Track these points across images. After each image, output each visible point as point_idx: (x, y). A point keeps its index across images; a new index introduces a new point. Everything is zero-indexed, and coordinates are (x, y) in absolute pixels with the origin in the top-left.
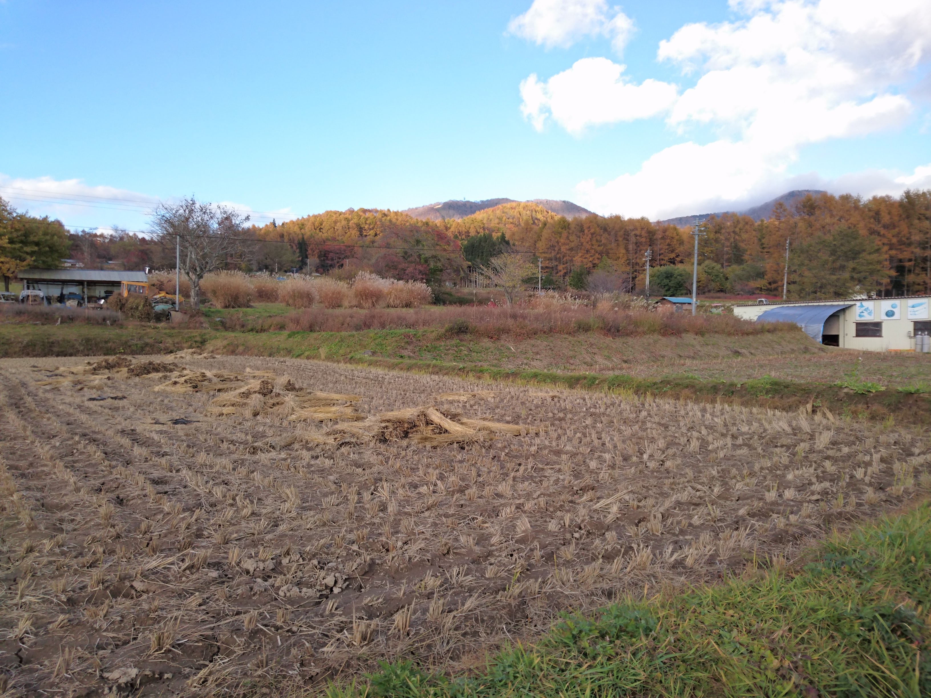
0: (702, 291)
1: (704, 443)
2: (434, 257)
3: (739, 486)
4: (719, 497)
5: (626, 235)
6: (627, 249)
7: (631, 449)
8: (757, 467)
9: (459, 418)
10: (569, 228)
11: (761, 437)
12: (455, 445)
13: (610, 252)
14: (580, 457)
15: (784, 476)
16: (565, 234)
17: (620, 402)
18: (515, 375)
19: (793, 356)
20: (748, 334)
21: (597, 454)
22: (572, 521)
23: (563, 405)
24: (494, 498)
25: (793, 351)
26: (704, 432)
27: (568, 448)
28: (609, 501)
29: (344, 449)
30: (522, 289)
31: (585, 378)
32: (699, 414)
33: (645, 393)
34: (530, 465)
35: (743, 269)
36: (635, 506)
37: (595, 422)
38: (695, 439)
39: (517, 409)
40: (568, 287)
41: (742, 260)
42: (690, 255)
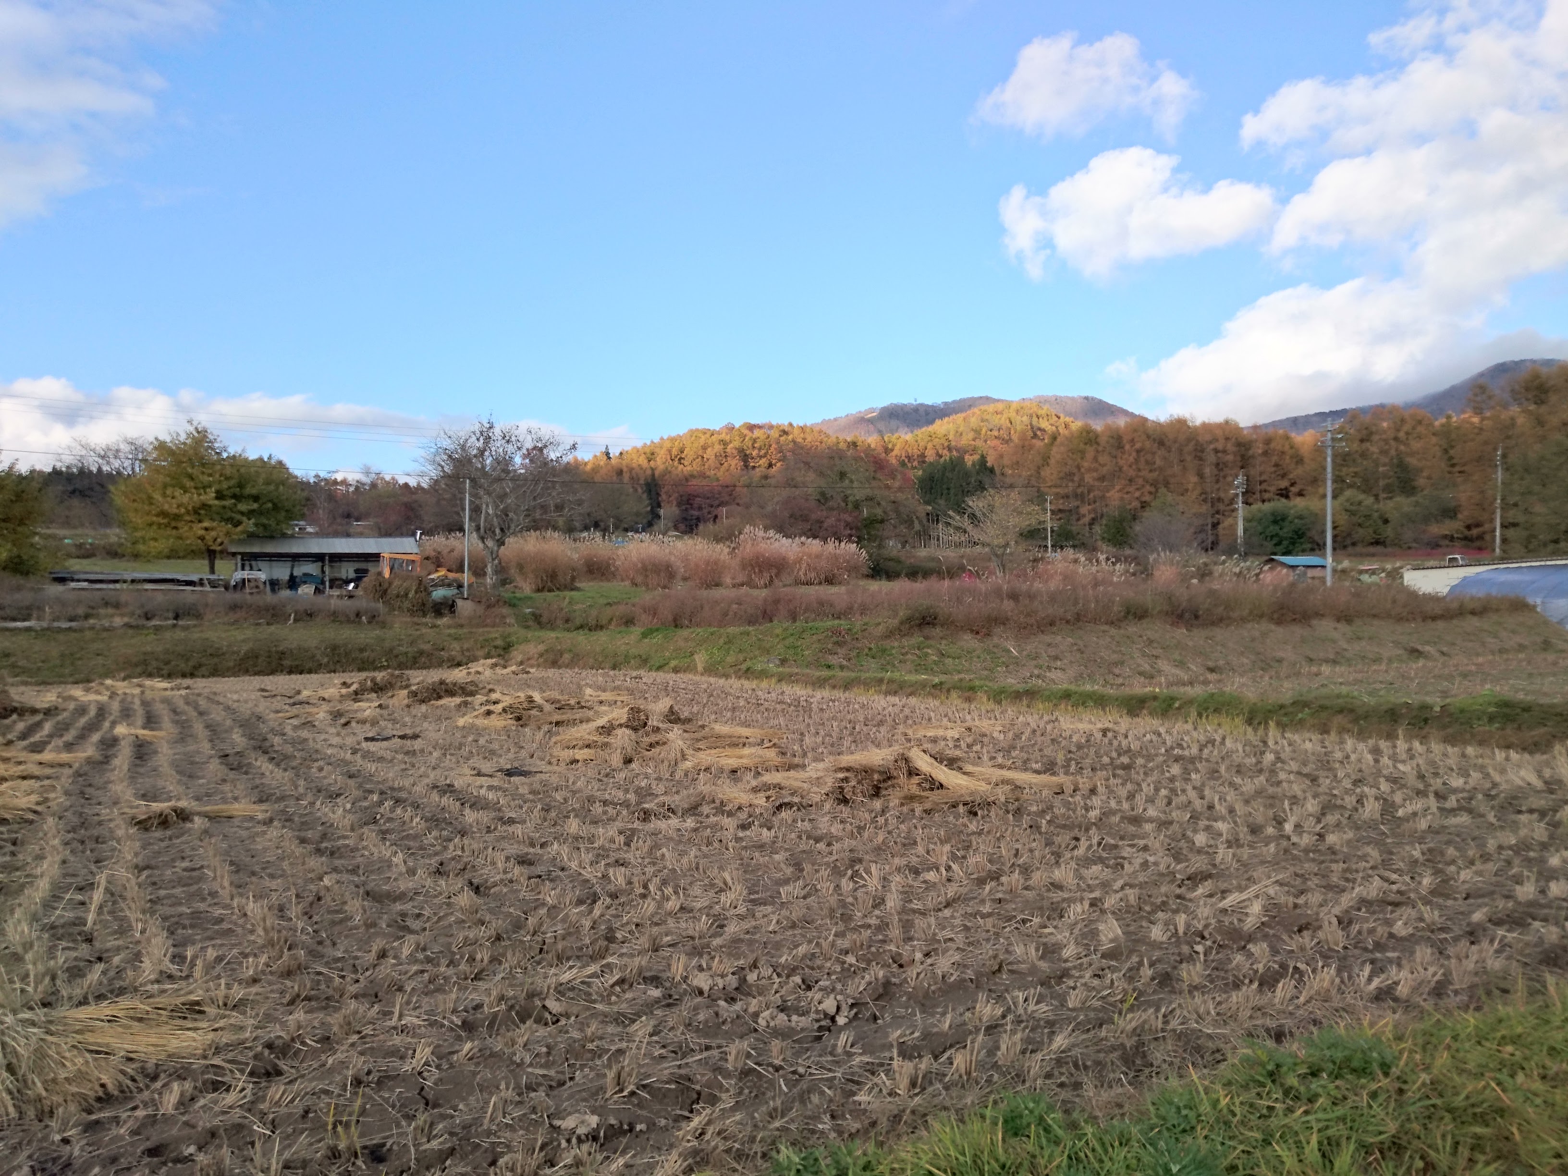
0: (1342, 544)
1: (1388, 807)
2: (870, 499)
3: (1465, 875)
4: (1432, 892)
5: (1199, 451)
6: (1201, 475)
7: (1260, 813)
8: (1491, 845)
9: (960, 764)
10: (1097, 443)
11: (1488, 796)
12: (961, 809)
13: (1172, 480)
14: (1175, 827)
15: (1542, 861)
16: (1090, 452)
17: (1224, 738)
18: (1031, 694)
19: (1521, 656)
20: (1434, 618)
21: (1203, 823)
22: (1188, 926)
23: (1124, 743)
24: (1049, 890)
25: (1521, 648)
26: (1384, 786)
27: (1152, 812)
28: (1244, 896)
29: (784, 814)
30: (1020, 549)
31: (1155, 698)
32: (1369, 757)
33: (1266, 723)
34: (1095, 841)
35: (1417, 504)
36: (1291, 905)
37: (1186, 772)
38: (1372, 800)
39: (1047, 752)
40: (1099, 543)
41: (1414, 488)
42: (1316, 480)
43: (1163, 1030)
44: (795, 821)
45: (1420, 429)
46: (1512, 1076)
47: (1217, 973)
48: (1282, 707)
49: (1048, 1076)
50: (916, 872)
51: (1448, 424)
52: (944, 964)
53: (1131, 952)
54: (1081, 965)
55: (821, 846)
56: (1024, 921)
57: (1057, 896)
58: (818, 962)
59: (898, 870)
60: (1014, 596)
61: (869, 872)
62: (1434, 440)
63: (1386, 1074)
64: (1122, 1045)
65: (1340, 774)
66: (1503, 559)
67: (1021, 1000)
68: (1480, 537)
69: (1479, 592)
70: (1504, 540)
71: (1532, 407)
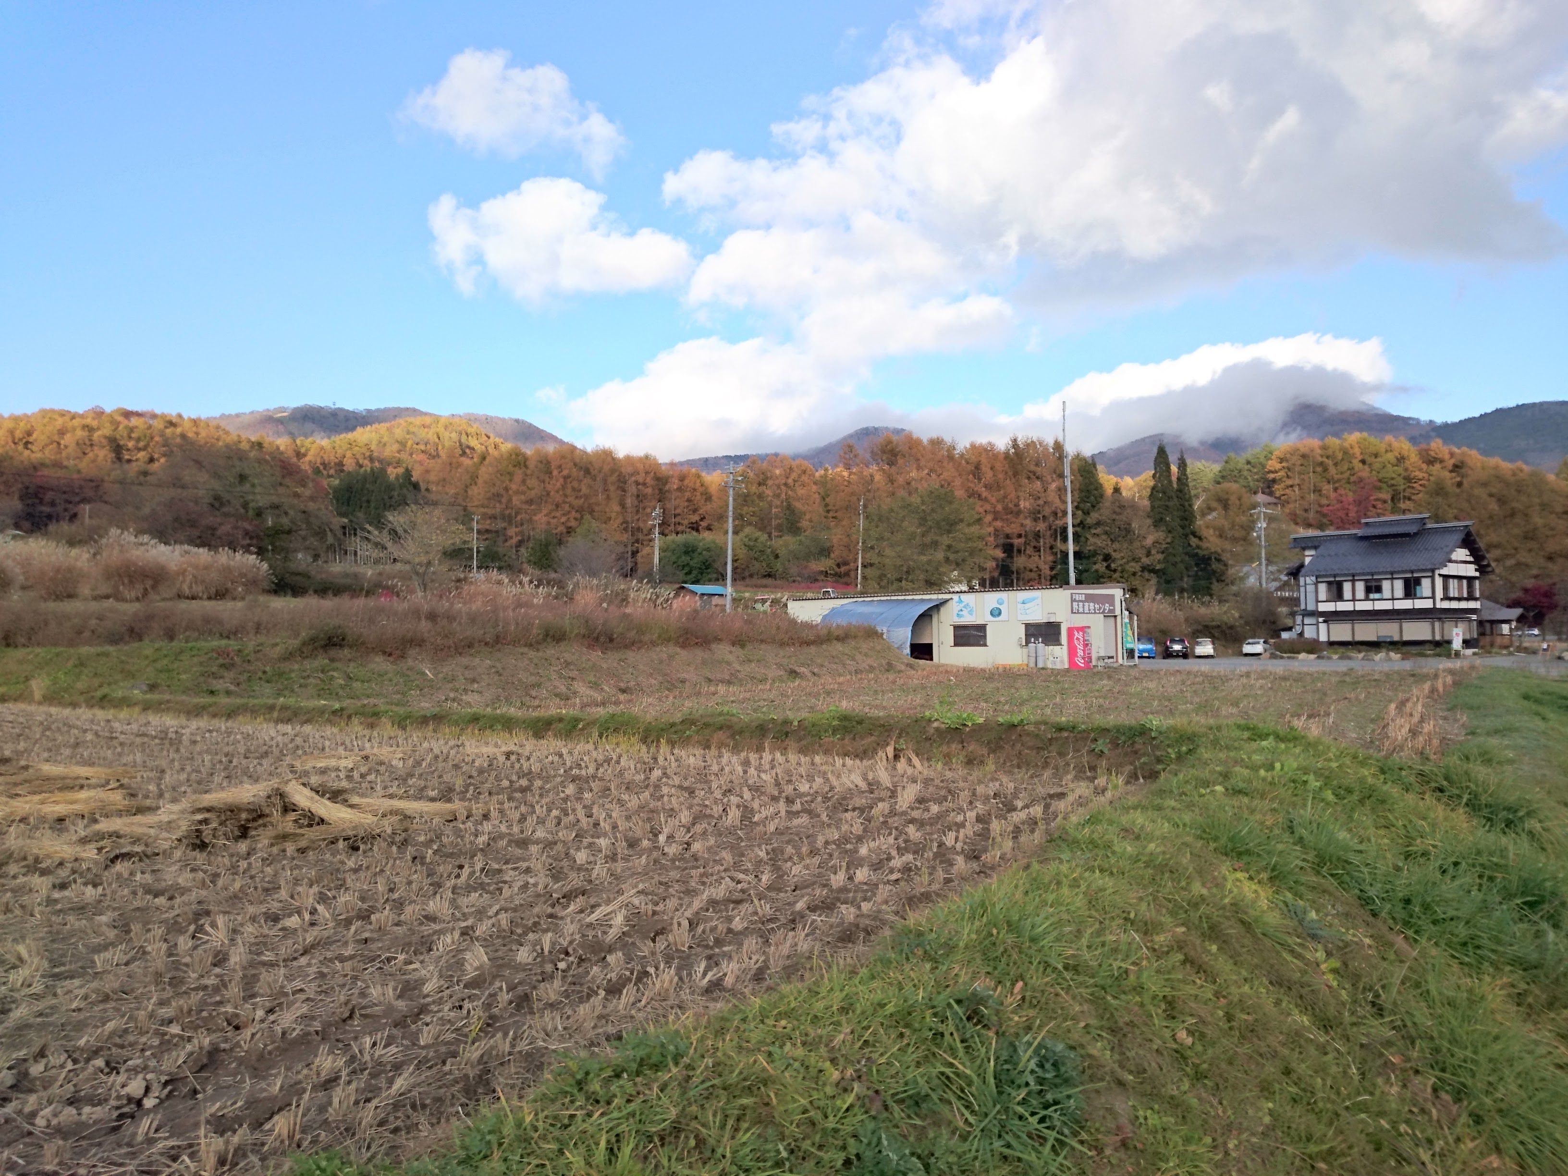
0: (740, 575)
1: (747, 812)
2: (275, 507)
3: (795, 870)
4: (769, 888)
5: (622, 482)
6: (623, 505)
7: (639, 829)
8: (820, 841)
9: (346, 796)
10: (526, 466)
11: (826, 799)
12: (341, 844)
13: (596, 508)
14: (559, 847)
15: (856, 851)
16: (519, 475)
17: (620, 757)
18: (438, 719)
19: (871, 676)
20: (808, 643)
21: (586, 842)
22: (553, 944)
23: (526, 766)
24: (422, 924)
25: (872, 669)
26: (747, 795)
27: (540, 834)
28: (609, 909)
29: (120, 867)
30: (444, 568)
31: (561, 720)
32: (740, 769)
33: (658, 741)
34: (479, 866)
35: (801, 543)
36: (650, 913)
37: (580, 790)
38: (734, 808)
39: (446, 778)
40: (525, 566)
41: (799, 529)
42: (721, 517)
43: (510, 1054)
44: (132, 874)
45: (804, 478)
46: (781, 1047)
47: (573, 988)
48: (673, 725)
49: (381, 1124)
50: (276, 919)
51: (826, 476)
52: (287, 1019)
53: (495, 977)
54: (441, 998)
55: (161, 901)
56: (389, 960)
57: (428, 929)
58: (131, 1038)
59: (253, 919)
60: (432, 617)
61: (214, 925)
62: (814, 488)
63: (677, 1064)
64: (466, 1076)
65: (714, 785)
66: (863, 594)
67: (368, 1045)
68: (847, 574)
69: (843, 622)
70: (864, 578)
71: (886, 467)
